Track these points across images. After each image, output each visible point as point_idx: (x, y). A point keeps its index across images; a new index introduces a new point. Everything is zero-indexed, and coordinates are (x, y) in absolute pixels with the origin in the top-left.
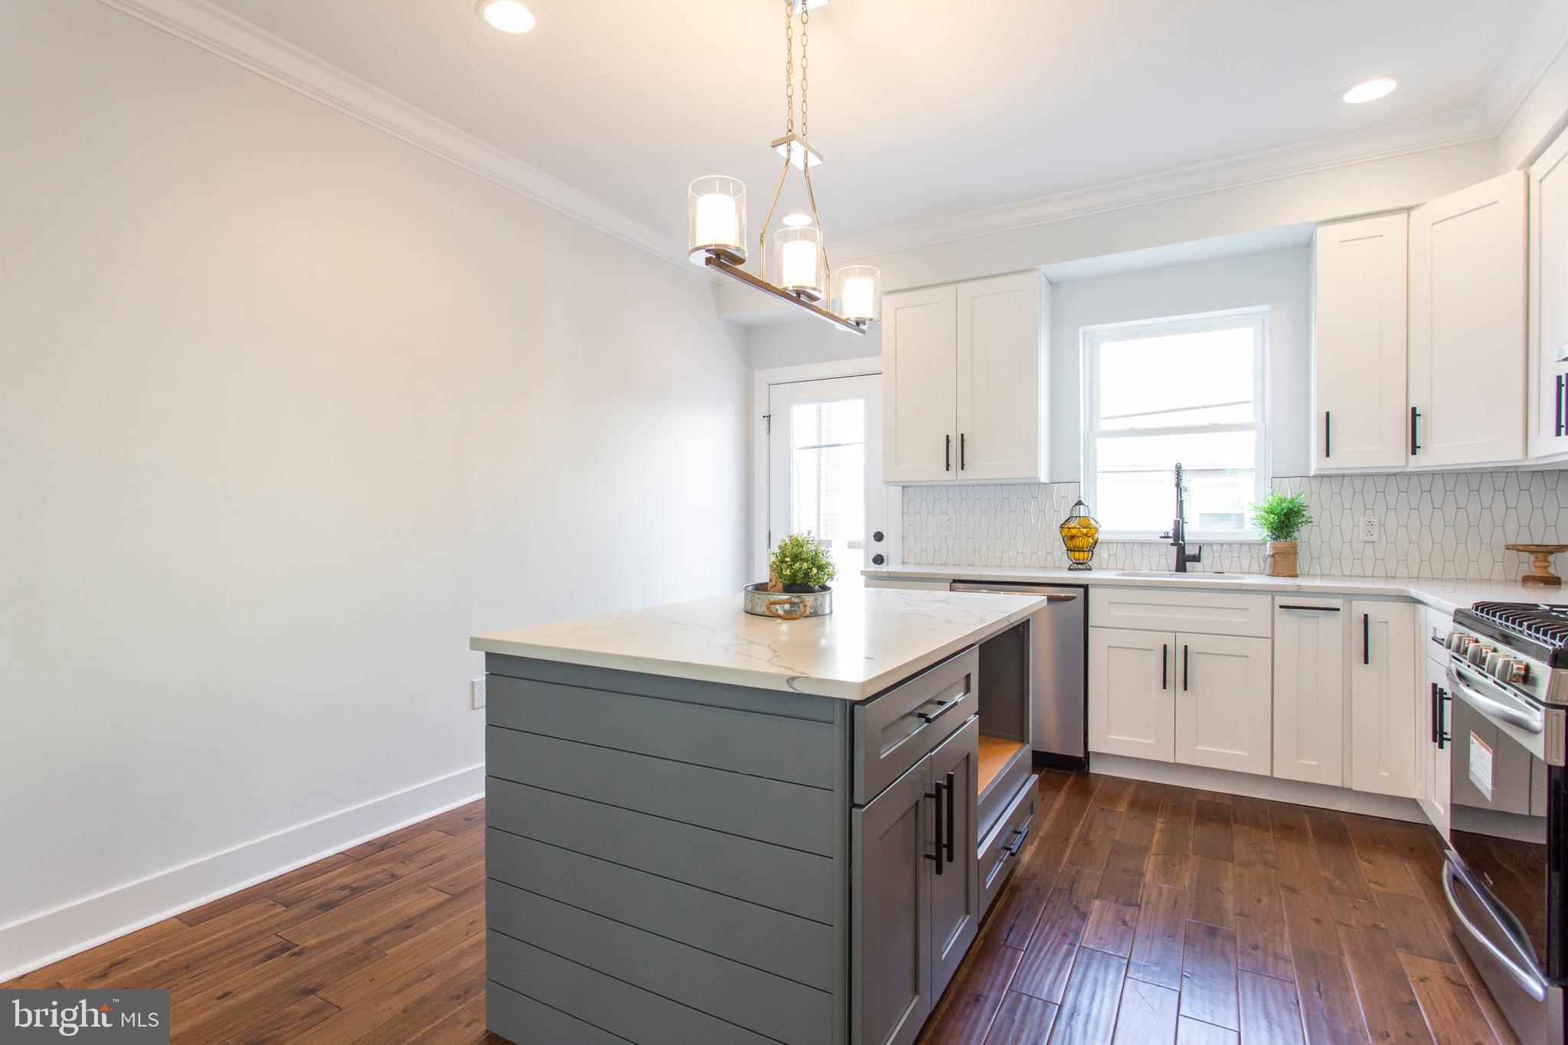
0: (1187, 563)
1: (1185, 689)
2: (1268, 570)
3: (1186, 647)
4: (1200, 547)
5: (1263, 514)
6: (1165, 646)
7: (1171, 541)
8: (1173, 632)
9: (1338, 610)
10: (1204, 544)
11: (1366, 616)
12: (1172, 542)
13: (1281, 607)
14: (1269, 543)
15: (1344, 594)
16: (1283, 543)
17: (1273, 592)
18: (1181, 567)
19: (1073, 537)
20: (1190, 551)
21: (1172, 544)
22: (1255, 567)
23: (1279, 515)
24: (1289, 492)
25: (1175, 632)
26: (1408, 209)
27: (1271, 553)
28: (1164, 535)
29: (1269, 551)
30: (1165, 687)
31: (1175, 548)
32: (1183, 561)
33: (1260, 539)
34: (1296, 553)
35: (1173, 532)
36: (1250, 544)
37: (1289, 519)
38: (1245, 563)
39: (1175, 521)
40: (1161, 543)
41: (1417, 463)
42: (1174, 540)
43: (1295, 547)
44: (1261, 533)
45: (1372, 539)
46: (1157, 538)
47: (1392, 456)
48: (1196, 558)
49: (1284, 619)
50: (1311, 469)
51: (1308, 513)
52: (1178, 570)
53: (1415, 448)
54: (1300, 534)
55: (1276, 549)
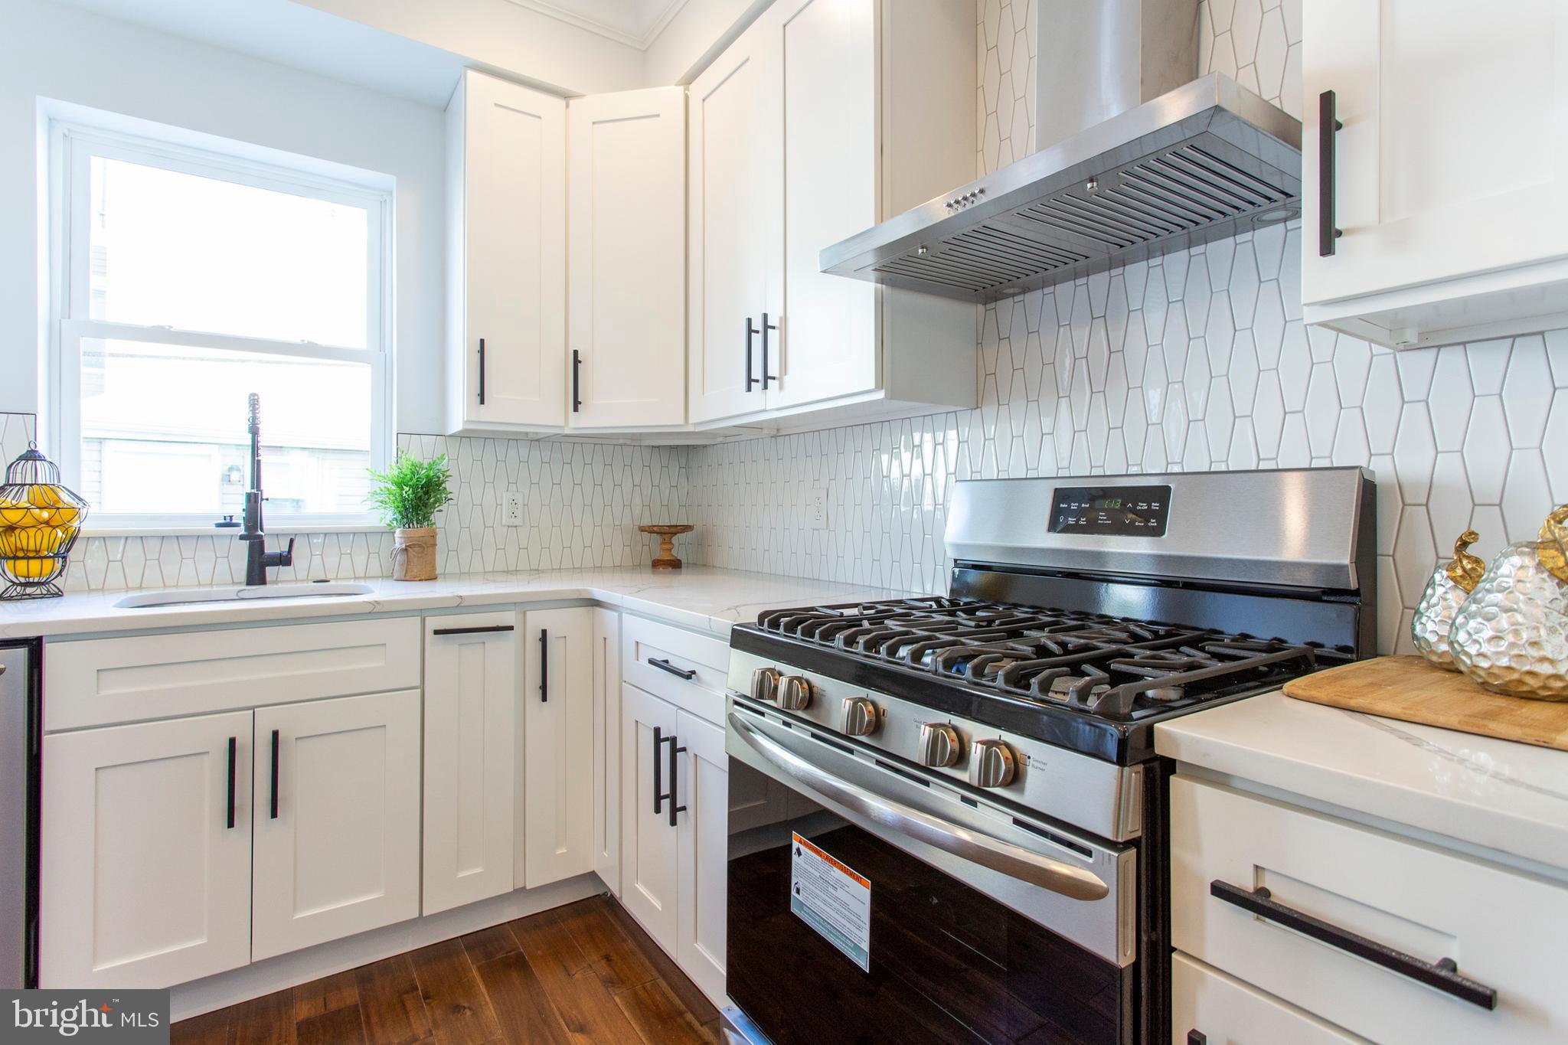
0: (268, 569)
1: (274, 815)
2: (398, 573)
3: (275, 734)
4: (292, 541)
5: (389, 486)
6: (232, 741)
7: (241, 530)
8: (248, 709)
9: (511, 628)
10: (298, 535)
11: (544, 632)
12: (243, 532)
13: (436, 632)
14: (398, 531)
15: (515, 603)
16: (418, 532)
17: (420, 611)
18: (256, 575)
20: (271, 548)
21: (242, 538)
22: (375, 568)
23: (415, 488)
24: (421, 454)
25: (253, 708)
26: (568, 96)
27: (404, 547)
28: (223, 521)
29: (399, 543)
30: (231, 824)
31: (246, 544)
32: (259, 566)
33: (383, 524)
34: (435, 545)
35: (244, 514)
36: (366, 534)
37: (427, 493)
38: (360, 560)
39: (249, 495)
40: (218, 536)
41: (581, 424)
42: (247, 528)
43: (434, 537)
44: (385, 516)
45: (517, 522)
46: (211, 528)
48: (284, 560)
49: (442, 652)
50: (456, 423)
51: (448, 485)
52: (250, 582)
53: (577, 404)
54: (441, 517)
55: (407, 538)
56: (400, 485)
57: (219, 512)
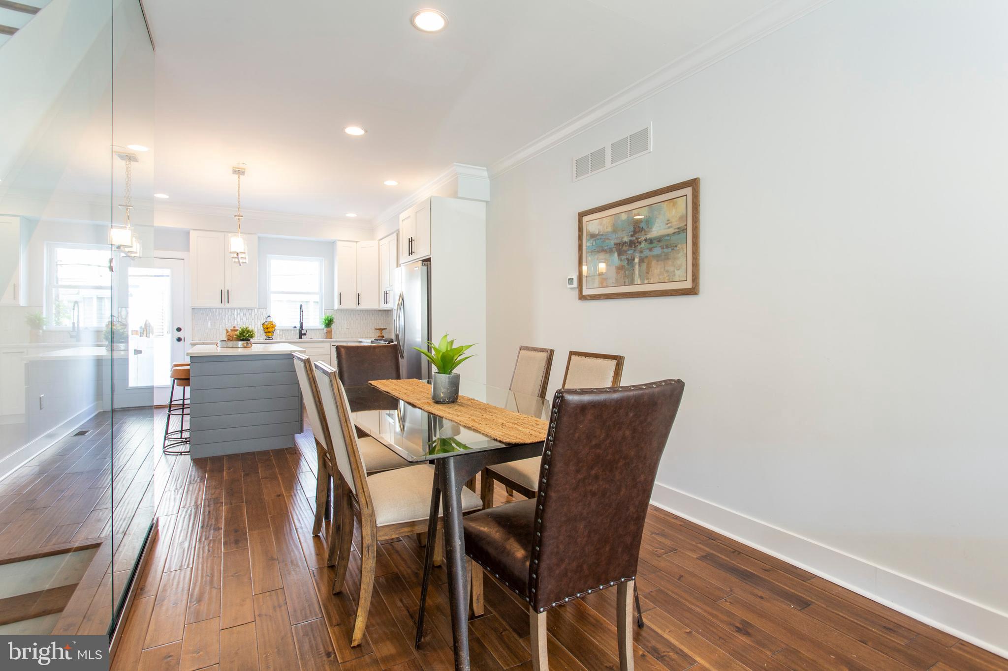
0: (303, 335)
2: (325, 337)
4: (306, 330)
5: (323, 320)
10: (309, 330)
12: (299, 329)
14: (325, 329)
16: (329, 329)
18: (300, 337)
19: (267, 328)
20: (303, 332)
22: (321, 335)
23: (328, 320)
24: (329, 314)
26: (357, 242)
28: (295, 327)
29: (325, 332)
31: (299, 331)
32: (301, 335)
33: (322, 328)
34: (332, 332)
35: (299, 326)
36: (320, 329)
37: (330, 321)
38: (318, 334)
39: (300, 322)
40: (294, 330)
41: (359, 307)
43: (332, 330)
44: (323, 326)
45: (348, 327)
46: (293, 328)
47: (352, 305)
48: (305, 334)
50: (336, 308)
51: (334, 320)
52: (300, 338)
53: (359, 303)
54: (333, 326)
55: (327, 330)
56: (325, 320)
57: (294, 325)
